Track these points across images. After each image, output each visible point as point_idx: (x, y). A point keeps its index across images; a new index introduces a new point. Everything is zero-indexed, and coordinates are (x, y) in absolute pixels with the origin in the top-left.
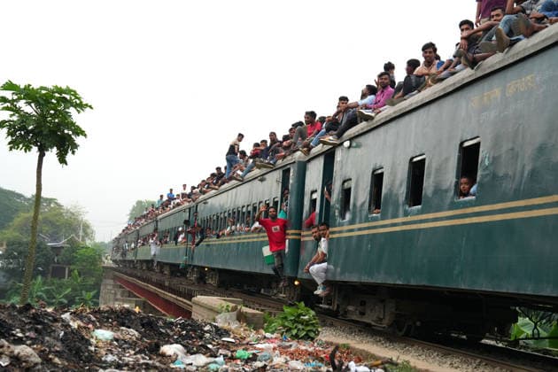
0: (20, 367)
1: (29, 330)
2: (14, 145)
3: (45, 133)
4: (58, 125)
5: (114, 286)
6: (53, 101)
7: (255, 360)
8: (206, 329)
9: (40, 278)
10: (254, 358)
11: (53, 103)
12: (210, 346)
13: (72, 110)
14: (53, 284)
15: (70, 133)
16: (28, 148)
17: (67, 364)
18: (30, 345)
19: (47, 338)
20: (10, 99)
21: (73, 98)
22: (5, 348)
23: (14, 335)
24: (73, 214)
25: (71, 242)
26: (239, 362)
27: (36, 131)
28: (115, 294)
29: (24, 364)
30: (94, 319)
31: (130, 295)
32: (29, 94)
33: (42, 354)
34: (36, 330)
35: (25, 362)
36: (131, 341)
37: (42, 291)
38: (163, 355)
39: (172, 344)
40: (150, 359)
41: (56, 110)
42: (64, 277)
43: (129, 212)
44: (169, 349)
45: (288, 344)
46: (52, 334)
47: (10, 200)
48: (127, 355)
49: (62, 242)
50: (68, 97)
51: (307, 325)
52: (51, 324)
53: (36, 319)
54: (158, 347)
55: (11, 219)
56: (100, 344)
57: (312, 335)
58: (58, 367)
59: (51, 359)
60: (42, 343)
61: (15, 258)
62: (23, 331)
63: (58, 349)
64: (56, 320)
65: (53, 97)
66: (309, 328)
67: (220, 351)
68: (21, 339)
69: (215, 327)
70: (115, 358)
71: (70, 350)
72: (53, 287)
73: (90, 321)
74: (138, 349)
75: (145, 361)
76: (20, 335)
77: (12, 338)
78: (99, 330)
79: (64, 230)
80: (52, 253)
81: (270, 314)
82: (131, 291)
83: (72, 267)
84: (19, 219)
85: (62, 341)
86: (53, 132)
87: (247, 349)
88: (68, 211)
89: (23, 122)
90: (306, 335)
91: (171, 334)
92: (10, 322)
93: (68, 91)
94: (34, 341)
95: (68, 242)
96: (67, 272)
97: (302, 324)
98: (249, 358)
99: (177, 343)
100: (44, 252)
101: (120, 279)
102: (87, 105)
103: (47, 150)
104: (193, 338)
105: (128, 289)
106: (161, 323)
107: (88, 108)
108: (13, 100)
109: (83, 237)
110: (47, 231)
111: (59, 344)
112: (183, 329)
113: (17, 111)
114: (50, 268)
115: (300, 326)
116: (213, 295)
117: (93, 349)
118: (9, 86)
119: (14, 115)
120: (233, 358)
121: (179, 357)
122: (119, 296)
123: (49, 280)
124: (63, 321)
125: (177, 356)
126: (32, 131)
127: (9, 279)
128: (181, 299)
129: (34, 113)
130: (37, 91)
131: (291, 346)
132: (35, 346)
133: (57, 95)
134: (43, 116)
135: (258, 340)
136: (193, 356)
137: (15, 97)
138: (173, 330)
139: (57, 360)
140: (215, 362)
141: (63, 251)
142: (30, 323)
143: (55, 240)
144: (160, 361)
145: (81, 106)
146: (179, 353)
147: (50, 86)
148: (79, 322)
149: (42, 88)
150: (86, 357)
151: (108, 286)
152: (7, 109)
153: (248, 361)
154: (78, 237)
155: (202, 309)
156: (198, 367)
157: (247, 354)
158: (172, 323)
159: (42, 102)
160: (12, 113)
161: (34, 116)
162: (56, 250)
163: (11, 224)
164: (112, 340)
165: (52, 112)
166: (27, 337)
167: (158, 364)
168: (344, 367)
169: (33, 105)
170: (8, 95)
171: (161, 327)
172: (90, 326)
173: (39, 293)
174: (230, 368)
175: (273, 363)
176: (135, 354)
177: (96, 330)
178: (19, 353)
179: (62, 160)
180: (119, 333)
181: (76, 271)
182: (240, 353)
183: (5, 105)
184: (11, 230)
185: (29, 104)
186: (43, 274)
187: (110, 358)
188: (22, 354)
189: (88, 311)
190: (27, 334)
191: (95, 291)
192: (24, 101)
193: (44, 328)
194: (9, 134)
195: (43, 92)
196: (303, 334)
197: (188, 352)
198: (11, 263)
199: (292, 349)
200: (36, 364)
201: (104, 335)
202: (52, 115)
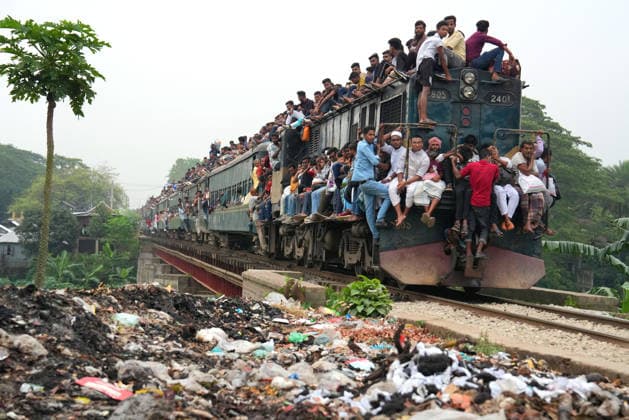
0: (21, 361)
1: (33, 316)
2: (17, 94)
3: (53, 79)
4: (70, 68)
5: (154, 261)
6: (62, 39)
7: (312, 344)
8: (254, 308)
9: (65, 253)
10: (311, 341)
11: (61, 42)
12: (258, 329)
13: (85, 51)
14: (82, 260)
15: (85, 78)
16: (34, 98)
17: (79, 355)
18: (33, 335)
19: (55, 325)
20: (10, 38)
21: (85, 35)
22: (3, 339)
23: (13, 323)
24: (101, 177)
25: (101, 210)
26: (291, 346)
27: (44, 76)
28: (155, 270)
29: (26, 357)
30: (115, 300)
31: (172, 270)
32: (32, 32)
33: (48, 343)
34: (42, 317)
35: (27, 354)
36: (161, 326)
37: (68, 269)
38: (200, 341)
39: (210, 327)
40: (183, 346)
41: (66, 51)
42: (94, 252)
43: (168, 173)
44: (206, 334)
45: (351, 323)
46: (62, 320)
47: (25, 162)
48: (155, 342)
49: (90, 211)
50: (79, 34)
51: (376, 300)
52: (59, 308)
53: (41, 303)
54: (193, 331)
55: (29, 185)
56: (123, 331)
57: (381, 311)
58: (68, 359)
59: (59, 350)
60: (50, 331)
61: (34, 230)
62: (25, 317)
63: (69, 338)
64: (65, 303)
65: (62, 35)
66: (378, 303)
67: (270, 334)
68: (22, 327)
69: (266, 306)
70: (140, 347)
71: (84, 339)
72: (82, 264)
73: (111, 303)
74: (168, 335)
75: (178, 349)
76: (21, 322)
77: (12, 326)
78: (122, 314)
79: (91, 196)
80: (77, 223)
81: (334, 288)
82: (173, 266)
83: (102, 240)
84: (37, 185)
85: (74, 328)
86: (63, 78)
87: (302, 332)
88: (95, 173)
89: (26, 66)
90: (375, 311)
91: (212, 315)
92: (10, 307)
93: (80, 27)
94: (39, 329)
95: (97, 210)
96: (97, 245)
97: (370, 299)
98: (304, 342)
99: (217, 326)
100: (69, 223)
101: (160, 253)
102: (103, 43)
103: (58, 100)
104: (238, 319)
105: (170, 264)
106: (199, 303)
107: (105, 47)
108: (14, 40)
109: (115, 204)
110: (71, 198)
111: (70, 332)
112: (226, 310)
113: (19, 53)
114: (77, 242)
115: (367, 302)
116: (268, 268)
117: (112, 336)
118: (9, 23)
119: (16, 57)
120: (285, 342)
121: (220, 343)
122: (159, 273)
123: (76, 255)
124: (74, 304)
125: (217, 342)
126: (37, 77)
127: (29, 255)
128: (231, 273)
129: (40, 55)
130: (41, 28)
131: (356, 325)
132: (40, 335)
133: (66, 32)
134: (51, 59)
135: (317, 320)
136: (236, 342)
137: (16, 36)
138: (213, 311)
139: (67, 351)
140: (263, 348)
141: (91, 221)
142: (34, 307)
143: (82, 208)
144: (194, 349)
145: (96, 45)
146: (218, 338)
147: (57, 22)
148: (96, 305)
149: (48, 24)
150: (104, 347)
151: (146, 262)
152: (7, 50)
153: (302, 345)
154: (109, 204)
155: (253, 285)
156: (240, 354)
157: (301, 337)
158: (212, 303)
159: (47, 40)
160: (13, 55)
161: (38, 58)
162: (83, 220)
163: (28, 190)
164: (137, 326)
165: (61, 53)
166: (29, 325)
167: (191, 352)
168: (411, 351)
169: (37, 45)
170: (7, 33)
171: (199, 308)
172: (111, 309)
173: (66, 271)
174: (280, 355)
175: (333, 347)
176: (165, 341)
177: (118, 314)
178: (19, 344)
179: (78, 111)
180: (147, 317)
181: (108, 245)
182: (294, 336)
183: (4, 46)
184: (29, 197)
185: (33, 44)
186: (69, 249)
187: (133, 347)
188: (23, 345)
189: (109, 291)
190: (31, 321)
191: (132, 267)
192: (27, 40)
193: (51, 314)
194: (11, 81)
195: (49, 29)
196: (370, 311)
197: (230, 337)
198: (31, 237)
199: (357, 329)
200: (41, 357)
201: (128, 319)
202: (61, 57)
